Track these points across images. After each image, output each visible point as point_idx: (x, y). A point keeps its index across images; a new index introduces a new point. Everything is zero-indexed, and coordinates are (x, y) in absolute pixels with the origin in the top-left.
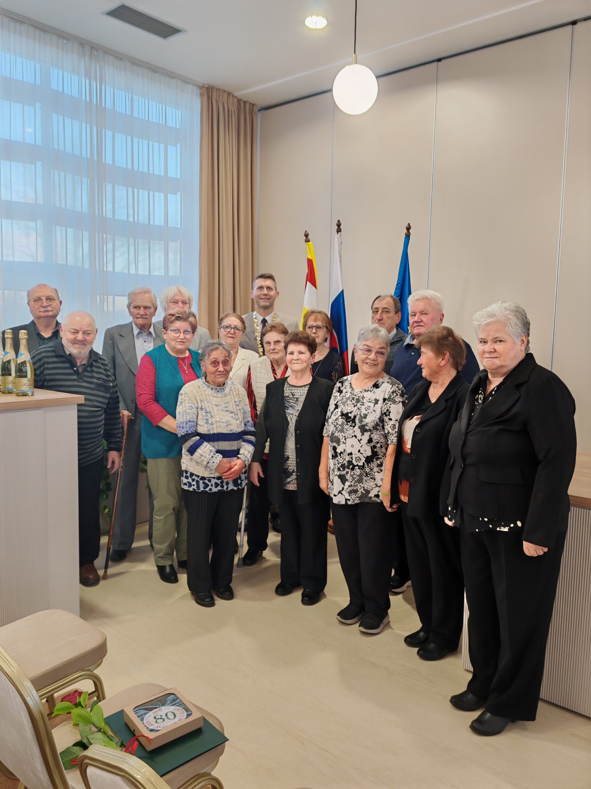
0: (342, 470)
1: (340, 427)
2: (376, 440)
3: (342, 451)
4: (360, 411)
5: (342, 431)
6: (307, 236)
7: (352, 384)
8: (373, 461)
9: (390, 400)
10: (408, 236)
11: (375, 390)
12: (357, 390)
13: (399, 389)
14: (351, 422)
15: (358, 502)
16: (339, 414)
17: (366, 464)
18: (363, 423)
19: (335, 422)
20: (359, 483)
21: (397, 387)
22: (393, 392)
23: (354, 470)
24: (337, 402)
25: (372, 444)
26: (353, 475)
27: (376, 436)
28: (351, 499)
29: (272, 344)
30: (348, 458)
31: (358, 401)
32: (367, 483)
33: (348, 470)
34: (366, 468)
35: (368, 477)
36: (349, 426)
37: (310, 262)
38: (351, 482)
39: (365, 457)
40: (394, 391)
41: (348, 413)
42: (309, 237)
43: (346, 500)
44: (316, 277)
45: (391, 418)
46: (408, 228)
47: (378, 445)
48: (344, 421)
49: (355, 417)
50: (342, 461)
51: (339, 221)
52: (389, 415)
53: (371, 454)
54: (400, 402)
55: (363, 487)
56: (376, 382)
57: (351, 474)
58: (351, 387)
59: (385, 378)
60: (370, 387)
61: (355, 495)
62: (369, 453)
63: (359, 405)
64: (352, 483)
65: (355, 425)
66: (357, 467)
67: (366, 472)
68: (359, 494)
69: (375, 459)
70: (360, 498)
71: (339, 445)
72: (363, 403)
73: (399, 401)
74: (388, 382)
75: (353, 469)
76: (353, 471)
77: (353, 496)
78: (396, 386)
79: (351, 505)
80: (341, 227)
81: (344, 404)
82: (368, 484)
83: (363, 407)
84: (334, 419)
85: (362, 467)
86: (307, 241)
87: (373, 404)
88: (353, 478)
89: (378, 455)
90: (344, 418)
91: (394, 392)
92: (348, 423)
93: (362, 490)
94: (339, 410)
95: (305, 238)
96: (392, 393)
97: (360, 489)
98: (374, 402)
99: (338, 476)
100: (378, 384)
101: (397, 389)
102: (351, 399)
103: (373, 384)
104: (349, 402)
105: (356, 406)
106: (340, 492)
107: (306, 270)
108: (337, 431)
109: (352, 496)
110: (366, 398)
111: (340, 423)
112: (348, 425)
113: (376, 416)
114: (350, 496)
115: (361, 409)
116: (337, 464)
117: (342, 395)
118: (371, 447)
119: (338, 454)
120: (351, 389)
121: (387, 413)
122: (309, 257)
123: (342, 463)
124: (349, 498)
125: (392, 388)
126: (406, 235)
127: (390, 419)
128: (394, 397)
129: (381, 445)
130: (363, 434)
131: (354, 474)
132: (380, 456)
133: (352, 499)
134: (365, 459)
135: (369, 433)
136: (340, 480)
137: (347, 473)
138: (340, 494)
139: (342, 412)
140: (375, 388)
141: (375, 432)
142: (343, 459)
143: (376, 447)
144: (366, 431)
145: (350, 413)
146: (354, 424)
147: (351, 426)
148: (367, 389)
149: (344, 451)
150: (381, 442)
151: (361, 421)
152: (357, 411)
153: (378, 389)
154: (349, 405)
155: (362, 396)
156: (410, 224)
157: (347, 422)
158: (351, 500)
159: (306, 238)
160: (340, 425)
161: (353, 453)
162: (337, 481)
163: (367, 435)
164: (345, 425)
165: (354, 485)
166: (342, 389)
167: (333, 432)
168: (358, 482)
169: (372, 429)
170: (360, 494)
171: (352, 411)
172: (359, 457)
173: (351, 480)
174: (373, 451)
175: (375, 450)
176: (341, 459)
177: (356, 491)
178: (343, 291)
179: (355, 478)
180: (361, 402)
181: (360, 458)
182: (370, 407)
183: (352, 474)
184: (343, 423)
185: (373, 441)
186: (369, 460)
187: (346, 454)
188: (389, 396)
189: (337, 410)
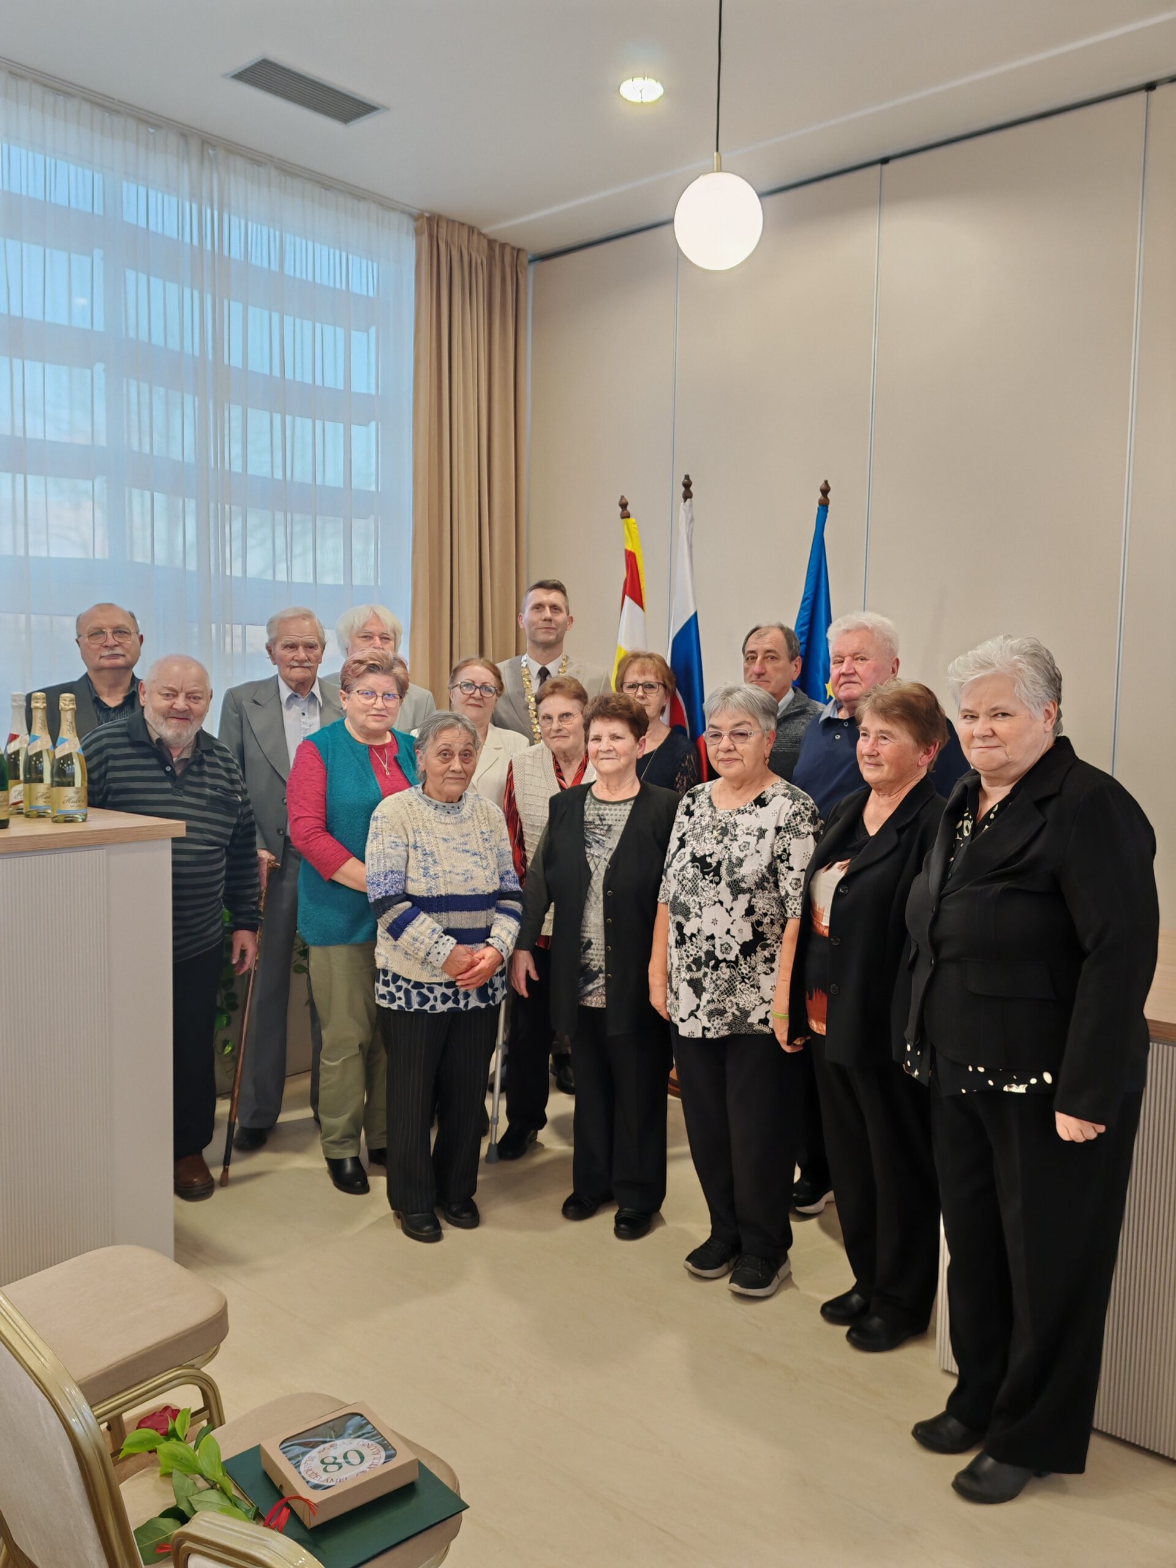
0: (695, 969)
1: (690, 883)
2: (762, 910)
3: (695, 932)
4: (729, 852)
5: (694, 891)
6: (624, 506)
7: (712, 799)
8: (755, 952)
9: (788, 831)
10: (824, 505)
11: (758, 810)
12: (722, 811)
13: (806, 809)
14: (712, 874)
15: (727, 1033)
16: (688, 858)
17: (741, 957)
18: (735, 876)
19: (679, 875)
20: (728, 996)
21: (803, 804)
22: (795, 815)
23: (717, 970)
24: (684, 834)
25: (754, 918)
26: (717, 980)
27: (762, 903)
28: (712, 1028)
29: (556, 719)
30: (706, 946)
31: (724, 832)
32: (743, 996)
33: (706, 970)
34: (741, 965)
35: (746, 983)
36: (708, 882)
37: (631, 558)
38: (713, 993)
39: (741, 943)
40: (798, 812)
41: (705, 856)
42: (629, 508)
43: (704, 1028)
44: (642, 587)
45: (791, 866)
46: (825, 491)
47: (767, 920)
48: (698, 872)
49: (719, 863)
50: (695, 952)
51: (687, 477)
52: (788, 860)
53: (752, 938)
54: (809, 834)
55: (736, 1004)
56: (761, 795)
57: (711, 978)
58: (711, 805)
59: (777, 787)
60: (748, 805)
61: (721, 1020)
62: (748, 936)
63: (726, 840)
64: (714, 997)
65: (721, 879)
66: (723, 965)
67: (743, 973)
68: (729, 1017)
69: (761, 947)
70: (730, 1025)
71: (688, 920)
72: (735, 835)
73: (806, 832)
74: (785, 795)
75: (715, 968)
76: (715, 973)
77: (717, 1022)
78: (801, 803)
79: (712, 1039)
80: (692, 489)
81: (697, 838)
82: (746, 998)
83: (735, 844)
84: (678, 869)
85: (733, 965)
86: (626, 516)
87: (756, 838)
88: (716, 985)
89: (767, 940)
90: (697, 867)
91: (797, 815)
92: (706, 877)
93: (734, 1010)
94: (687, 850)
95: (620, 510)
96: (793, 815)
97: (729, 1008)
98: (757, 834)
99: (688, 981)
100: (765, 798)
101: (802, 808)
102: (711, 829)
103: (755, 797)
104: (707, 835)
105: (722, 842)
106: (692, 1014)
107: (622, 574)
108: (684, 892)
109: (714, 1021)
110: (740, 827)
111: (690, 876)
112: (706, 880)
113: (762, 863)
114: (709, 1021)
115: (731, 848)
116: (685, 958)
117: (693, 819)
118: (752, 924)
119: (687, 939)
120: (711, 809)
121: (784, 857)
122: (629, 548)
123: (696, 955)
124: (708, 1025)
125: (793, 806)
126: (820, 504)
127: (791, 869)
128: (797, 825)
129: (772, 920)
130: (735, 899)
131: (719, 978)
132: (769, 942)
133: (715, 1028)
134: (739, 947)
135: (748, 896)
136: (691, 990)
137: (705, 974)
138: (692, 1018)
139: (693, 855)
140: (758, 806)
141: (761, 894)
142: (697, 947)
143: (762, 923)
144: (743, 891)
145: (710, 855)
146: (717, 879)
147: (711, 882)
148: (742, 808)
149: (698, 932)
150: (772, 914)
151: (731, 872)
152: (724, 853)
153: (763, 808)
154: (707, 841)
155: (733, 821)
156: (829, 483)
157: (704, 874)
158: (713, 1030)
159: (623, 511)
160: (690, 881)
161: (715, 935)
162: (685, 991)
163: (743, 900)
164: (699, 881)
165: (718, 1000)
166: (692, 808)
167: (677, 895)
168: (726, 994)
169: (753, 887)
170: (731, 1018)
171: (714, 853)
172: (728, 944)
173: (713, 990)
174: (755, 932)
175: (760, 929)
176: (693, 947)
177: (721, 1013)
178: (696, 614)
179: (721, 985)
180: (732, 835)
181: (730, 946)
182: (749, 843)
183: (714, 978)
184: (695, 876)
185: (755, 912)
186: (747, 949)
187: (700, 937)
188: (787, 822)
189: (683, 850)
